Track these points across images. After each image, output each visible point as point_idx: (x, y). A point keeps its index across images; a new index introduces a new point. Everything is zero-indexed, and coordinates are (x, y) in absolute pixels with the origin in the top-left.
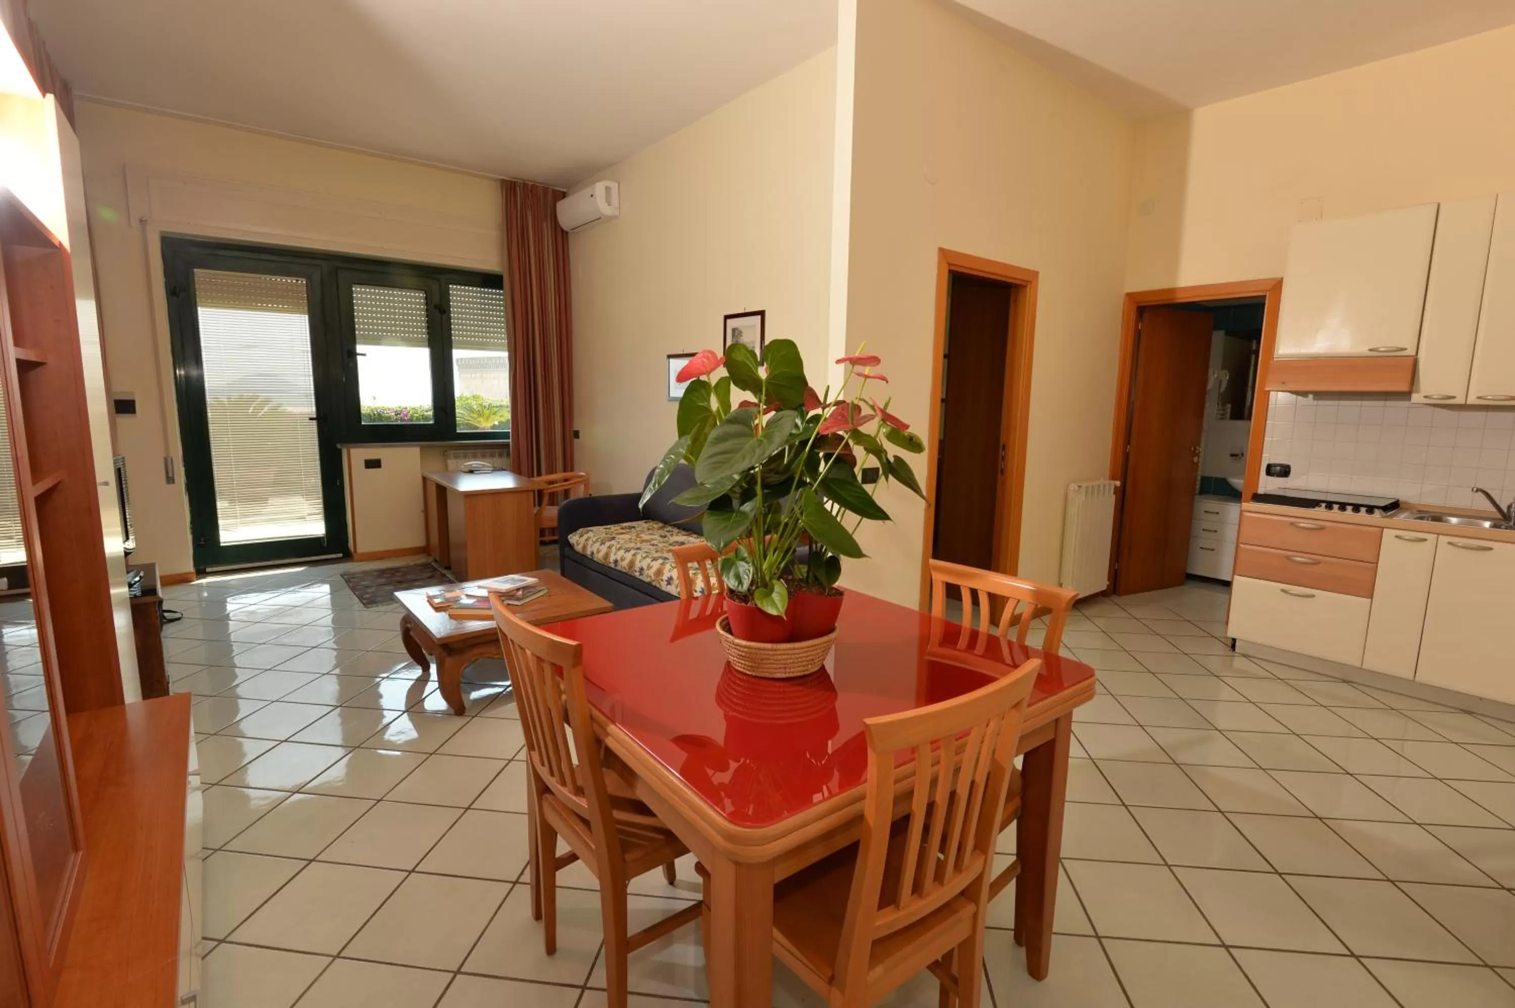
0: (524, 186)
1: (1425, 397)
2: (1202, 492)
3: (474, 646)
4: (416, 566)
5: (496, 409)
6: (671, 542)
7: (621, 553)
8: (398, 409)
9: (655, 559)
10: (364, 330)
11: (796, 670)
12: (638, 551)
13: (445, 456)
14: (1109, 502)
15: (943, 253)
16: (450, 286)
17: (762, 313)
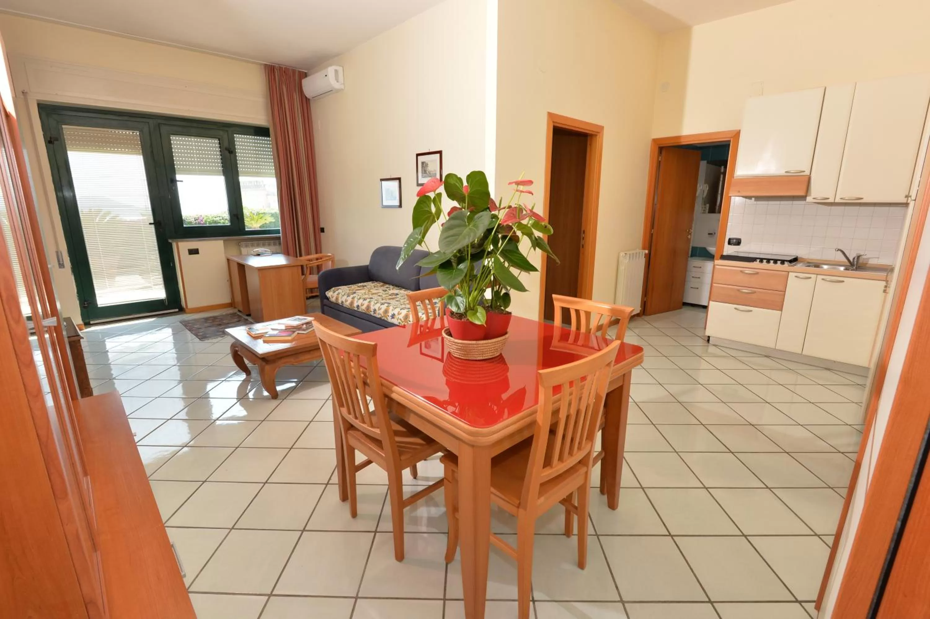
0: (280, 70)
1: (814, 198)
2: (692, 256)
3: (281, 358)
4: (227, 315)
5: (261, 215)
6: (390, 294)
7: (361, 301)
8: (196, 217)
9: (382, 304)
10: (180, 165)
11: (488, 355)
12: (372, 300)
13: (239, 246)
14: (642, 262)
15: (551, 115)
16: (235, 135)
17: (440, 152)
